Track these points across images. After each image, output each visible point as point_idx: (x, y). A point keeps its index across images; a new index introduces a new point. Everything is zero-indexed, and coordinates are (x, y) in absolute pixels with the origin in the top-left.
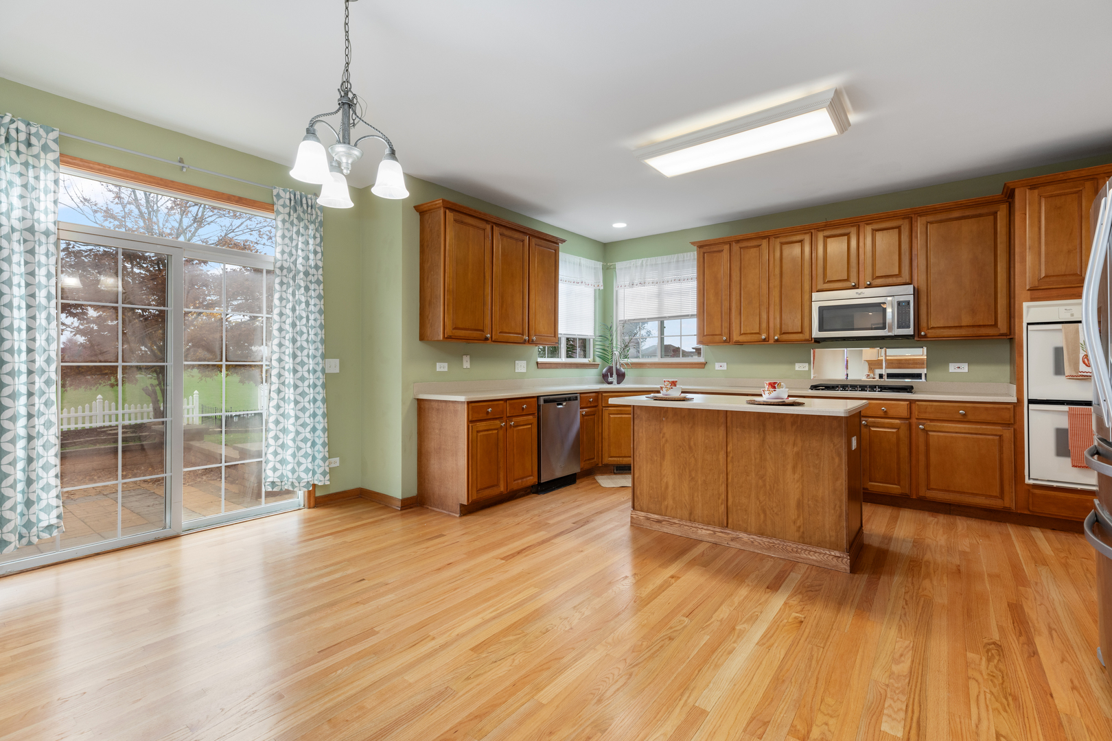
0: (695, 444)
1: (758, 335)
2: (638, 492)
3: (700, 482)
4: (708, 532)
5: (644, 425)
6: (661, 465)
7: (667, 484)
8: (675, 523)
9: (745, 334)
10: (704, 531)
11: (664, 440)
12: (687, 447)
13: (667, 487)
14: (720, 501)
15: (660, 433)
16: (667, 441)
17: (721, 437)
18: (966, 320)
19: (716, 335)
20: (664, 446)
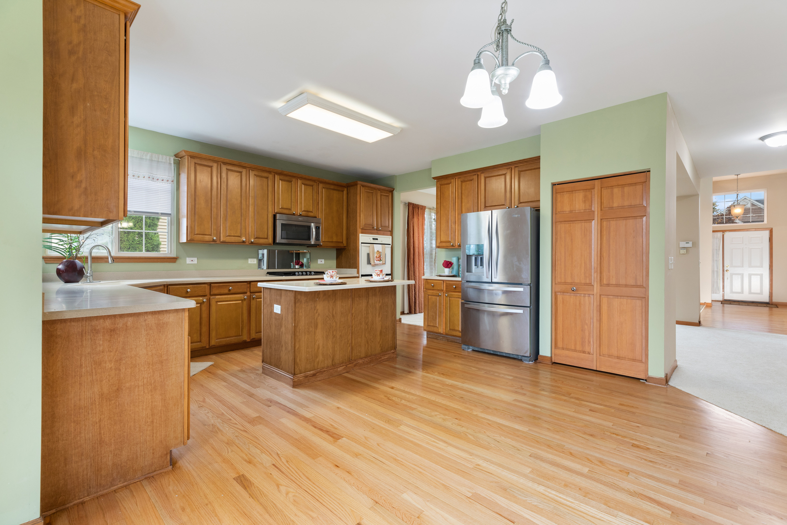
0: (336, 313)
1: (239, 238)
2: (298, 360)
3: (338, 337)
4: (343, 367)
5: (303, 306)
6: (315, 334)
7: (319, 345)
8: (325, 371)
9: (229, 236)
10: (341, 368)
11: (317, 314)
12: (331, 316)
13: (318, 348)
14: (348, 345)
15: (315, 310)
16: (319, 314)
17: (349, 305)
18: (335, 239)
19: (206, 235)
20: (317, 319)
